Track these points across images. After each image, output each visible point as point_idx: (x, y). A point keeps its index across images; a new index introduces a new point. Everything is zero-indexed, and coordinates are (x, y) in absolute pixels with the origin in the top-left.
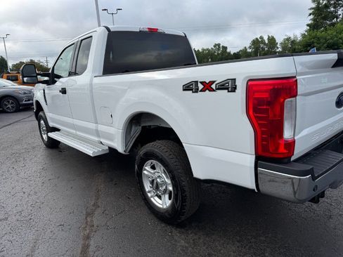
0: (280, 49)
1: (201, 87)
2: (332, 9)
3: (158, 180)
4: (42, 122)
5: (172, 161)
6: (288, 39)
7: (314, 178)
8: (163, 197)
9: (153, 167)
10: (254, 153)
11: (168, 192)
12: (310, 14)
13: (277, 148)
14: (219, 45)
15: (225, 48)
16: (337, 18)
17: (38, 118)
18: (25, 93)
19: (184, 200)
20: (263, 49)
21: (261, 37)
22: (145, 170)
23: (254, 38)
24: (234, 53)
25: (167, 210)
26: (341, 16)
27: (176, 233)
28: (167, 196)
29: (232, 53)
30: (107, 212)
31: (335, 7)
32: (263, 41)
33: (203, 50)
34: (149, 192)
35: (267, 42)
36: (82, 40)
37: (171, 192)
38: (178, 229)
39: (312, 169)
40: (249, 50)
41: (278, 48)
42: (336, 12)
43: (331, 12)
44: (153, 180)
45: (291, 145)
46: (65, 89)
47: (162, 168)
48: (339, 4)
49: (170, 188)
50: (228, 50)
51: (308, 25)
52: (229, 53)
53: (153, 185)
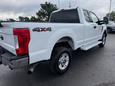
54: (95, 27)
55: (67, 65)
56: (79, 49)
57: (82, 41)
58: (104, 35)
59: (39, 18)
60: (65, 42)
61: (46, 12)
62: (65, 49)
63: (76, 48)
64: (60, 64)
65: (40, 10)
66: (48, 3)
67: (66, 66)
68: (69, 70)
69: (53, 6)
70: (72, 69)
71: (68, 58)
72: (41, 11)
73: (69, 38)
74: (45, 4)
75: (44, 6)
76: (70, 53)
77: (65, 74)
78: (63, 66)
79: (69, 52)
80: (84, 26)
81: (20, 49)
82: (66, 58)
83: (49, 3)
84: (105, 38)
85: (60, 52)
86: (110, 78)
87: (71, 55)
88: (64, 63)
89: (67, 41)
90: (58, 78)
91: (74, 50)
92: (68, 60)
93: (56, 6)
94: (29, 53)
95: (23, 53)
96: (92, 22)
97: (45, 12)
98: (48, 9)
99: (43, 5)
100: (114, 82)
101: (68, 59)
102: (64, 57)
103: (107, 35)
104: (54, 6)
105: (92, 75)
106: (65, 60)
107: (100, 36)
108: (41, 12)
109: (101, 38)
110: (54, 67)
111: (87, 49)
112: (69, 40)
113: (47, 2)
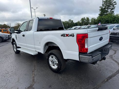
0: (90, 22)
1: (66, 35)
2: (106, 9)
3: (54, 61)
4: (14, 45)
5: (58, 55)
6: (93, 18)
7: (92, 57)
8: (55, 65)
9: (52, 57)
10: (78, 51)
11: (56, 64)
12: (100, 11)
13: (84, 50)
14: (70, 20)
15: (72, 21)
16: (108, 12)
17: (13, 44)
18: (5, 36)
19: (61, 66)
20: (85, 22)
21: (84, 18)
22: (50, 58)
23: (82, 18)
24: (76, 23)
25: (56, 69)
26: (109, 12)
27: (59, 75)
28: (56, 65)
29: (75, 23)
30: (38, 71)
31: (107, 9)
32: (85, 19)
33: (65, 21)
34: (51, 64)
35: (86, 19)
36: (30, 21)
37: (57, 64)
38: (59, 74)
39: (92, 55)
40: (80, 22)
41: (90, 21)
42: (108, 10)
43: (106, 10)
44: (52, 61)
45: (87, 49)
46: (24, 35)
47: (55, 57)
48: (109, 8)
49: (57, 63)
50: (73, 22)
51: (99, 14)
52: (74, 23)
53: (52, 62)
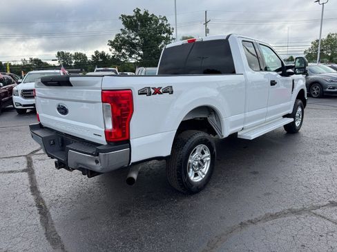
54: (273, 83)
55: (206, 173)
56: (234, 136)
57: (241, 116)
58: (300, 101)
59: (118, 56)
60: (201, 118)
61: (138, 37)
62: (201, 135)
63: (226, 132)
64: (191, 170)
65: (121, 32)
66: (142, 13)
67: (204, 174)
68: (211, 184)
69: (157, 21)
70: (218, 184)
71: (208, 156)
72: (123, 36)
73: (210, 110)
74: (133, 17)
75: (131, 22)
76: (214, 145)
77: (202, 193)
78: (196, 175)
79: (210, 142)
80: (246, 81)
81: (115, 131)
82: (204, 156)
83: (146, 13)
84: (303, 112)
85: (190, 141)
86: (306, 200)
87: (215, 150)
88: (199, 166)
89: (204, 118)
90: (187, 200)
91: (221, 138)
92: (208, 161)
93: (166, 20)
94: (131, 140)
95: (121, 139)
96: (266, 69)
97: (134, 39)
98: (143, 29)
99: (129, 17)
100: (314, 206)
101: (209, 159)
102: (200, 153)
103: (308, 102)
104: (160, 21)
105: (265, 194)
106: (202, 161)
107: (289, 105)
108: (123, 38)
109: (290, 111)
110: (178, 173)
111: (253, 135)
112: (210, 114)
113: (139, 10)
